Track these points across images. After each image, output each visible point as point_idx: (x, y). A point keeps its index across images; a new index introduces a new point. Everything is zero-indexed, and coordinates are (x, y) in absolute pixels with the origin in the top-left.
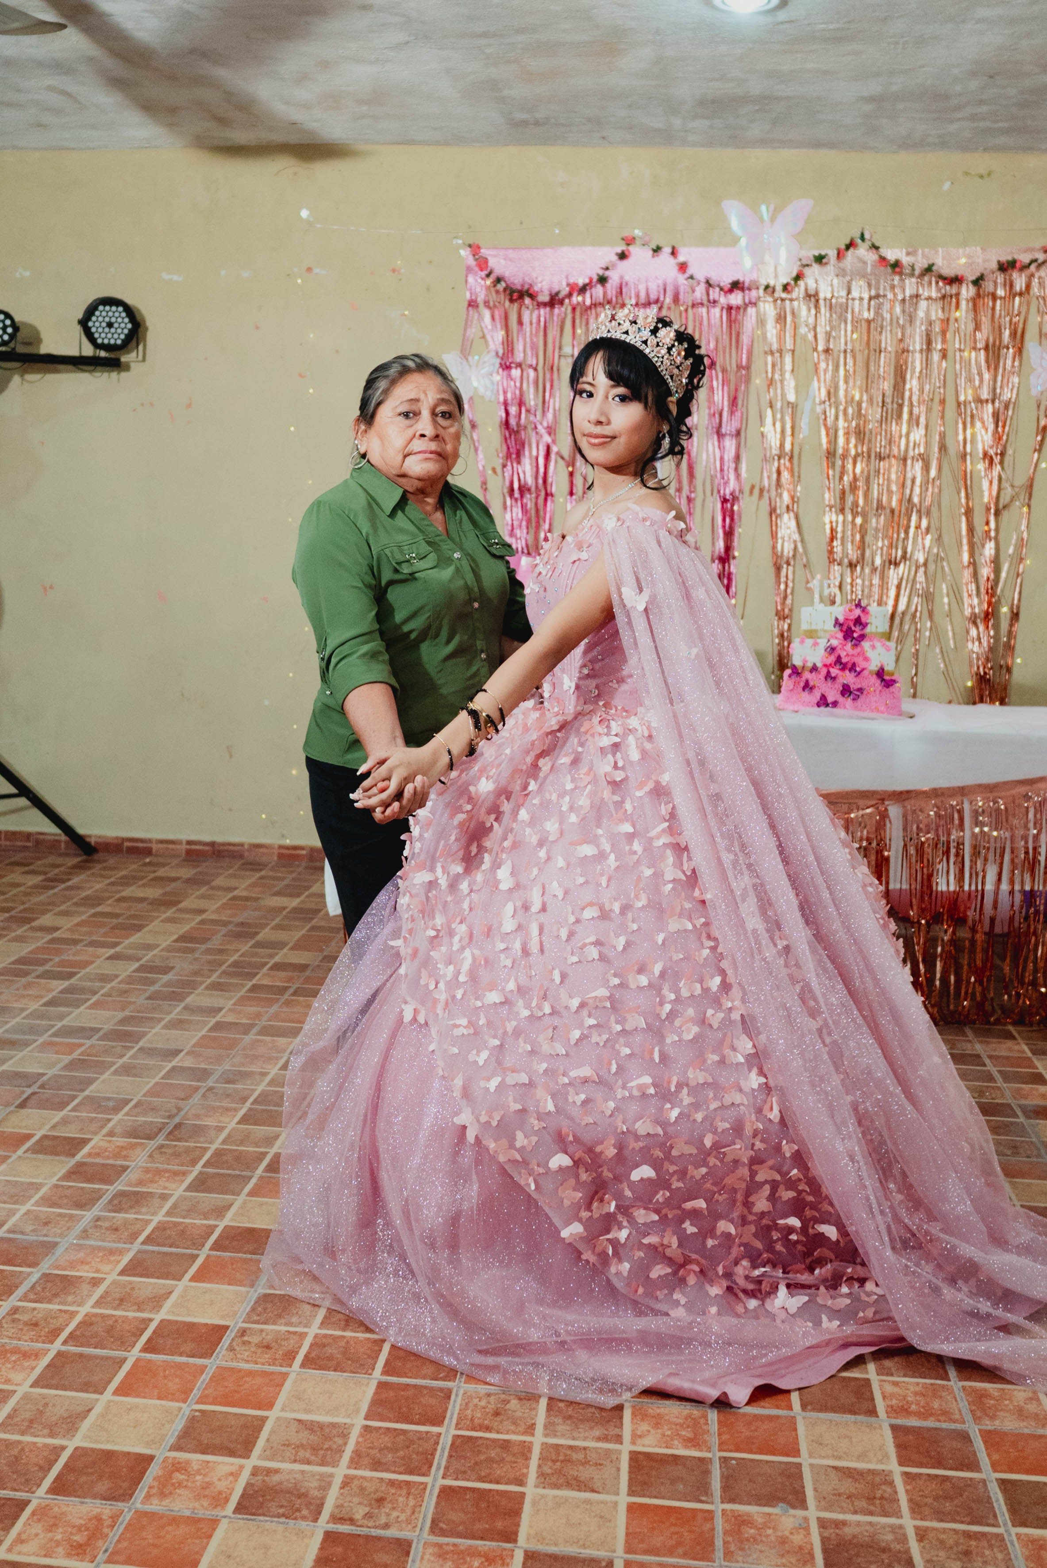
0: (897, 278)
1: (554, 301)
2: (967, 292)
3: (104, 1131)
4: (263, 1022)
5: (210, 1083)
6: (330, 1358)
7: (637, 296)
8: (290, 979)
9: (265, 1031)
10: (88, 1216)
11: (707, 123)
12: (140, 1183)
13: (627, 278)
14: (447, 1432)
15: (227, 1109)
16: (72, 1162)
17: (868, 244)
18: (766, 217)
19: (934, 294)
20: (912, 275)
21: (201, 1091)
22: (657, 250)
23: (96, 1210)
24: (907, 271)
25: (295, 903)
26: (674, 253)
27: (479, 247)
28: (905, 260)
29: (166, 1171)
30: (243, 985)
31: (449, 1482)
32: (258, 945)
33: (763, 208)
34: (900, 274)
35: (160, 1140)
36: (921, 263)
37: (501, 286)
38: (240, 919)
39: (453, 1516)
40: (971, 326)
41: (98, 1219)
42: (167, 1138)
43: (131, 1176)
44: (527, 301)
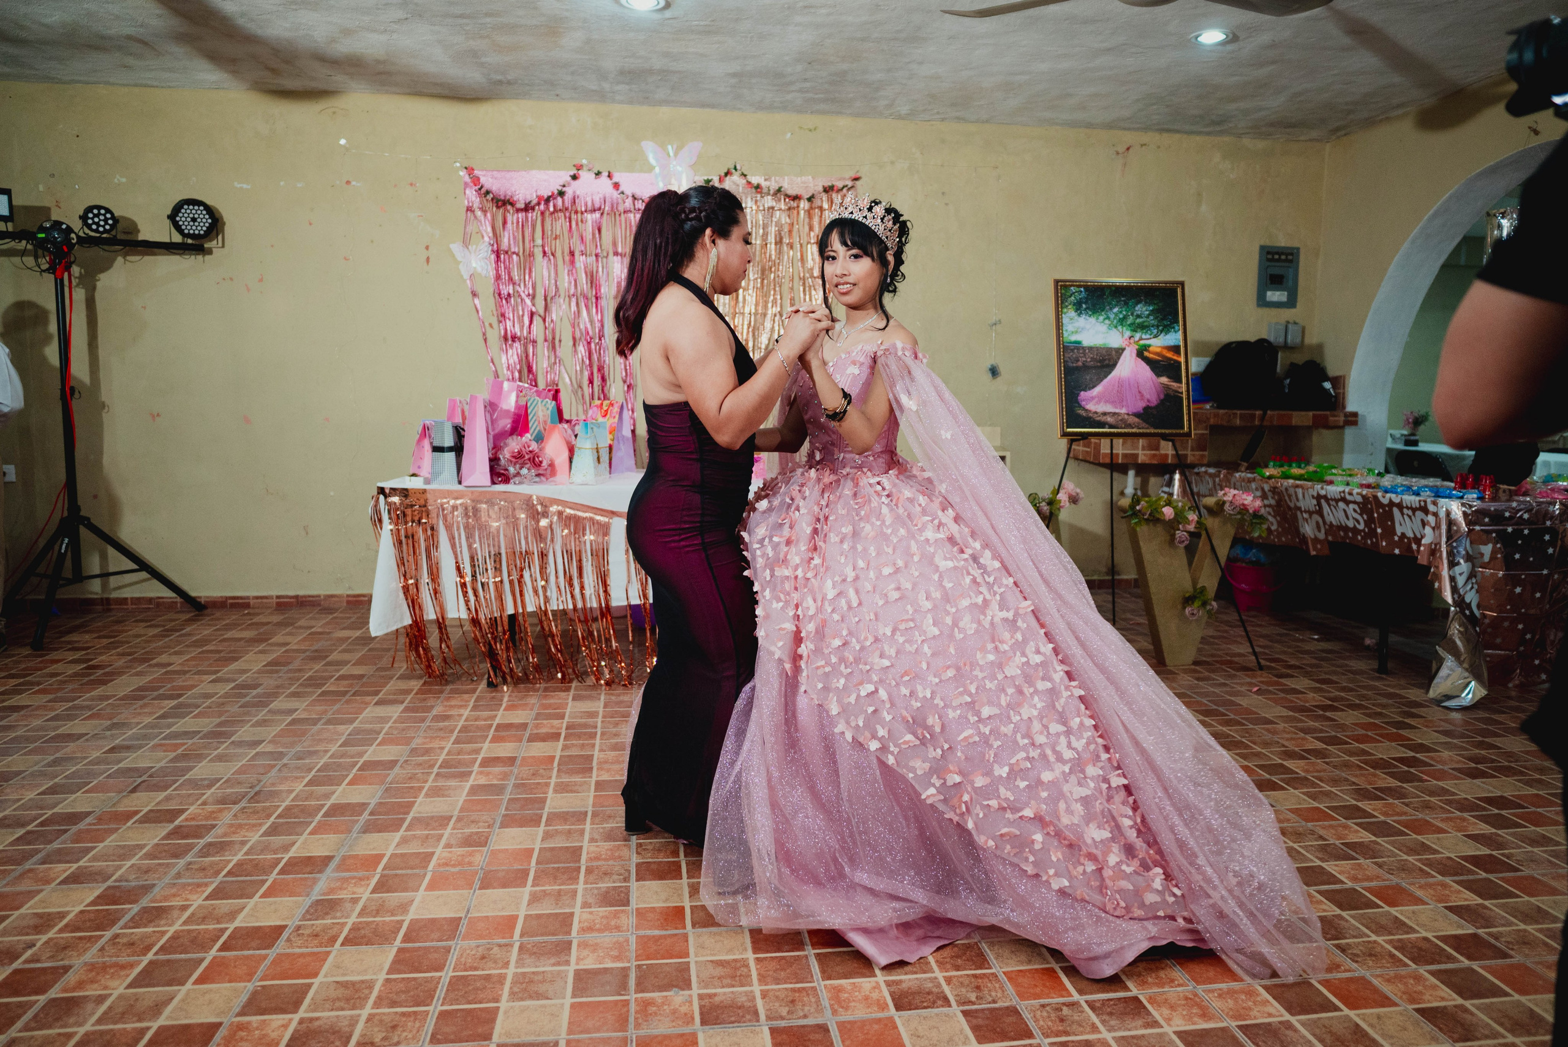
0: (759, 196)
1: (528, 208)
2: (804, 205)
3: (199, 802)
4: (329, 716)
5: (285, 761)
6: (364, 937)
7: (586, 205)
8: (351, 685)
9: (329, 722)
10: (182, 862)
11: (627, 87)
12: (225, 835)
13: (578, 193)
14: (446, 976)
15: (297, 778)
16: (171, 826)
17: (739, 172)
18: (671, 154)
19: (783, 207)
20: (768, 194)
21: (278, 767)
22: (598, 174)
23: (189, 858)
24: (765, 190)
25: (358, 633)
26: (610, 176)
27: (473, 169)
28: (764, 184)
29: (246, 825)
30: (314, 692)
31: (445, 1008)
32: (329, 664)
33: (670, 147)
34: (761, 193)
35: (243, 804)
36: (774, 186)
37: (490, 197)
38: (315, 647)
39: (447, 1029)
40: (807, 228)
41: (190, 863)
42: (249, 802)
43: (218, 831)
44: (509, 207)
